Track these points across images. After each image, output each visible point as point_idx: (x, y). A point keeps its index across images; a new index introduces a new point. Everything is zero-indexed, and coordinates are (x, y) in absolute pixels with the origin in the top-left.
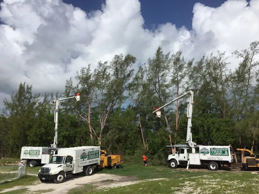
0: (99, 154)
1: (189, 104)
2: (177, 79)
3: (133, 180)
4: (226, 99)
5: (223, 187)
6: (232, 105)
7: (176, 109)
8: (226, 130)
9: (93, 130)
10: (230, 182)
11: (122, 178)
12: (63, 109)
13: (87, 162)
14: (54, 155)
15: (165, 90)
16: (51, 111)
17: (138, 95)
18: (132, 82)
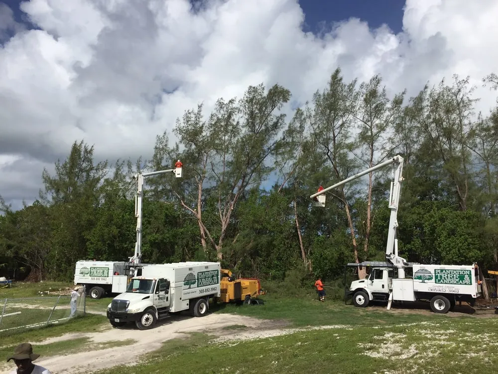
0: (219, 277)
1: (393, 181)
2: (372, 132)
3: (283, 328)
4: (470, 172)
5: (460, 345)
6: (480, 185)
7: (367, 191)
8: (468, 234)
9: (207, 232)
10: (476, 335)
11: (262, 323)
12: (151, 191)
13: (196, 291)
14: (136, 277)
15: (345, 155)
16: (128, 194)
17: (294, 164)
18: (281, 138)
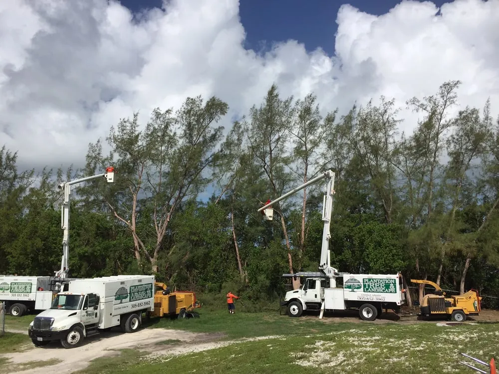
0: (153, 290)
1: (326, 195)
2: (306, 147)
3: (218, 341)
4: (393, 188)
5: (384, 351)
6: (403, 199)
7: (302, 204)
8: (393, 246)
9: (142, 244)
10: (398, 341)
11: (196, 338)
12: (81, 201)
13: (128, 306)
14: (62, 293)
15: (281, 169)
16: (56, 205)
17: (232, 176)
18: (219, 150)
